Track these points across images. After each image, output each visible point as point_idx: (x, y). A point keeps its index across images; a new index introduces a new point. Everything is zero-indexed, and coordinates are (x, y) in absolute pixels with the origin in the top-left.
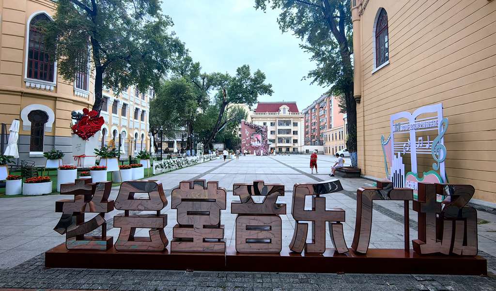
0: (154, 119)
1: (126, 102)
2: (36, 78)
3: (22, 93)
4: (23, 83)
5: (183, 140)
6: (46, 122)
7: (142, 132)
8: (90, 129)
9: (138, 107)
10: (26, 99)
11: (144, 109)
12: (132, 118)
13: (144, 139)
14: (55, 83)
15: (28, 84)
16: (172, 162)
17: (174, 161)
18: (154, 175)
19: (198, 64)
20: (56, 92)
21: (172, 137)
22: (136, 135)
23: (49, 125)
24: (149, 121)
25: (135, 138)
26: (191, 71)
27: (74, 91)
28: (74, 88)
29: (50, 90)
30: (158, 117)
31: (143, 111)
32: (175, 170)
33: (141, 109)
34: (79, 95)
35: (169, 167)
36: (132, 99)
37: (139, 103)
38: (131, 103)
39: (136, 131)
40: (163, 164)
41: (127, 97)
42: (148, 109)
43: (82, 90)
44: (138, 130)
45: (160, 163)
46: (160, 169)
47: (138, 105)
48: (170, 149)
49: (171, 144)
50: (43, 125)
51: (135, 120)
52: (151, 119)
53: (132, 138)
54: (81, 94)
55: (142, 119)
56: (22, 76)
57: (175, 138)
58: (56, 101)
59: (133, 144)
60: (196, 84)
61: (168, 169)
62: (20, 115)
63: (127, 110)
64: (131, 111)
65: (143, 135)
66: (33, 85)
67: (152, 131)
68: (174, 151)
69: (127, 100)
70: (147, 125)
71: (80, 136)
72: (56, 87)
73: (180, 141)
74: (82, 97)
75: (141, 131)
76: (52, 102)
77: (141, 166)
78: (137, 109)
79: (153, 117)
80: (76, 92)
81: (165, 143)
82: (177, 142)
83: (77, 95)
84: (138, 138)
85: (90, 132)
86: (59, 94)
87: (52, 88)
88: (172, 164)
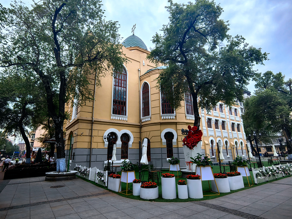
0: (247, 129)
1: (224, 120)
2: (166, 113)
3: (160, 123)
4: (161, 117)
5: (281, 144)
6: (173, 138)
7: (241, 140)
8: (194, 141)
9: (233, 122)
10: (163, 126)
11: (239, 123)
12: (230, 131)
13: (243, 145)
14: (175, 114)
15: (162, 118)
16: (275, 169)
17: (278, 168)
18: (256, 184)
19: (280, 74)
20: (176, 120)
21: (269, 142)
22: (236, 143)
23: (174, 140)
24: (245, 131)
25: (236, 146)
26: (274, 82)
27: (186, 117)
28: (185, 115)
29: (173, 118)
30: (251, 128)
31: (238, 125)
32: (281, 178)
33: (236, 123)
34: (189, 119)
35: (274, 175)
36: (227, 117)
37: (234, 119)
38: (228, 120)
39: (235, 140)
40: (265, 172)
41: (224, 116)
42: (242, 123)
43: (191, 115)
44: (237, 139)
45: (261, 171)
46: (263, 177)
47: (233, 120)
48: (269, 153)
49: (269, 149)
50: (172, 141)
51: (233, 132)
52: (246, 129)
53: (233, 146)
54: (190, 118)
55: (239, 130)
56: (160, 114)
57: (272, 143)
58: (176, 125)
59: (235, 150)
60: (282, 91)
61: (272, 178)
62: (161, 136)
63: (226, 125)
64: (229, 126)
65: (241, 143)
66: (165, 118)
67: (249, 139)
68: (275, 155)
69: (224, 118)
70: (243, 134)
71: (188, 146)
72: (176, 116)
73: (278, 146)
74: (191, 119)
75: (239, 139)
76: (175, 126)
77: (239, 174)
78: (233, 124)
79: (247, 127)
80: (187, 117)
81: (263, 148)
82: (275, 146)
83: (188, 119)
84: (238, 145)
85: (194, 143)
86: (178, 120)
87: (174, 117)
88: (275, 171)
